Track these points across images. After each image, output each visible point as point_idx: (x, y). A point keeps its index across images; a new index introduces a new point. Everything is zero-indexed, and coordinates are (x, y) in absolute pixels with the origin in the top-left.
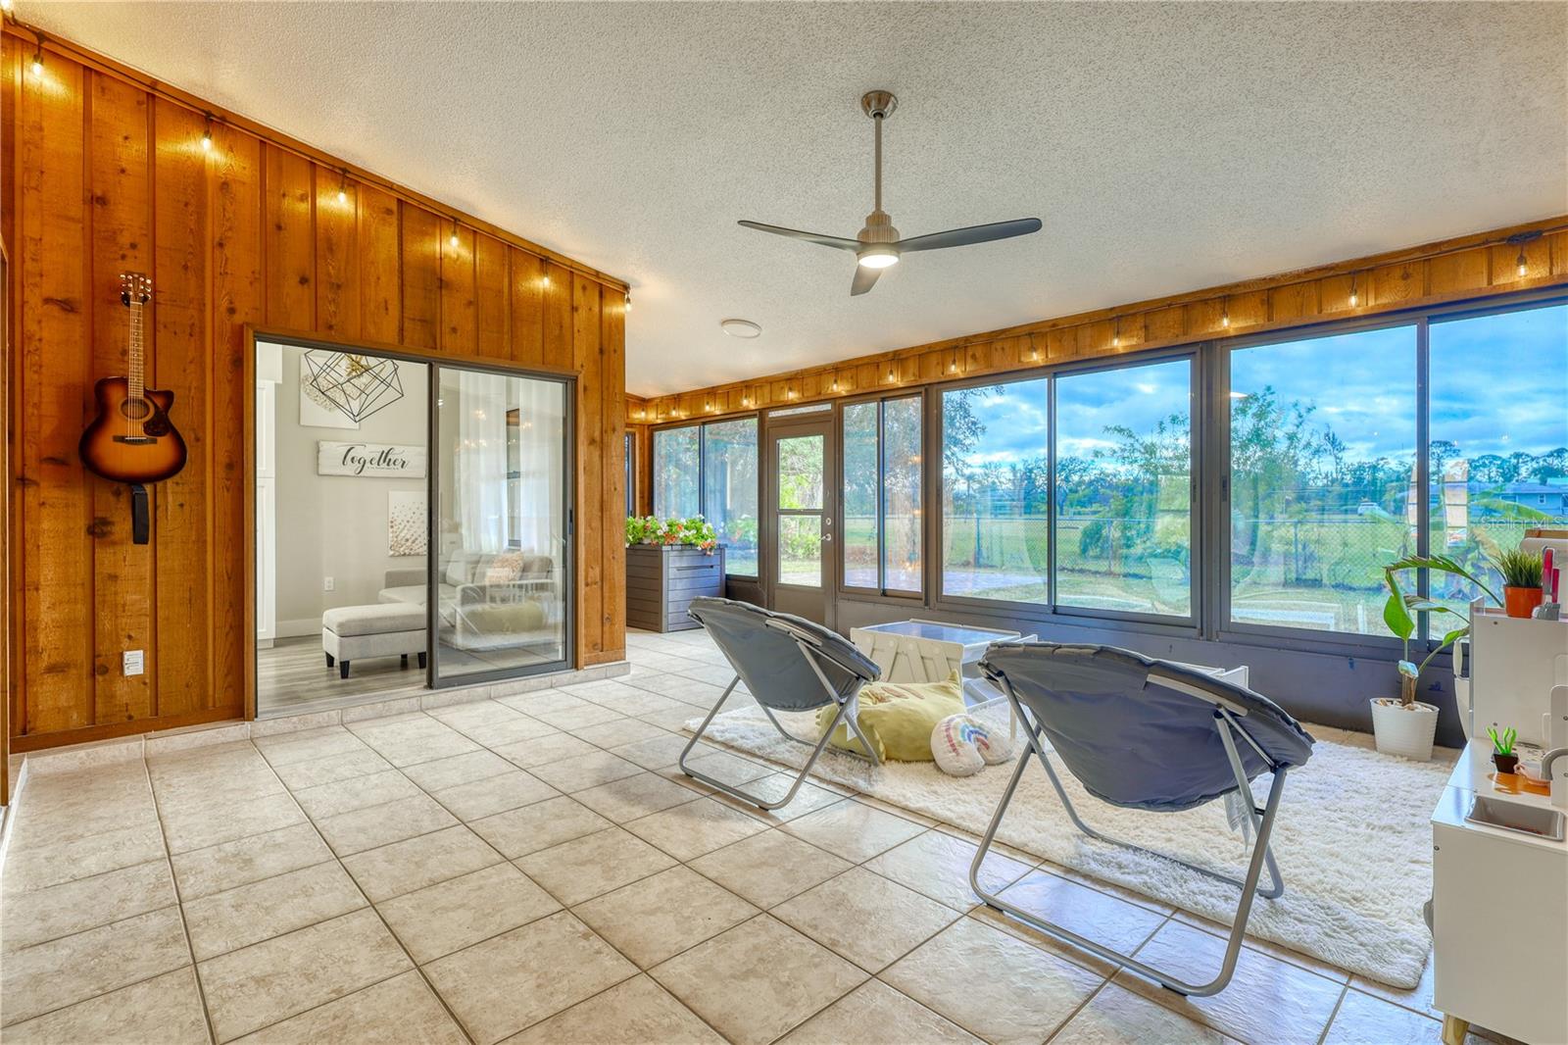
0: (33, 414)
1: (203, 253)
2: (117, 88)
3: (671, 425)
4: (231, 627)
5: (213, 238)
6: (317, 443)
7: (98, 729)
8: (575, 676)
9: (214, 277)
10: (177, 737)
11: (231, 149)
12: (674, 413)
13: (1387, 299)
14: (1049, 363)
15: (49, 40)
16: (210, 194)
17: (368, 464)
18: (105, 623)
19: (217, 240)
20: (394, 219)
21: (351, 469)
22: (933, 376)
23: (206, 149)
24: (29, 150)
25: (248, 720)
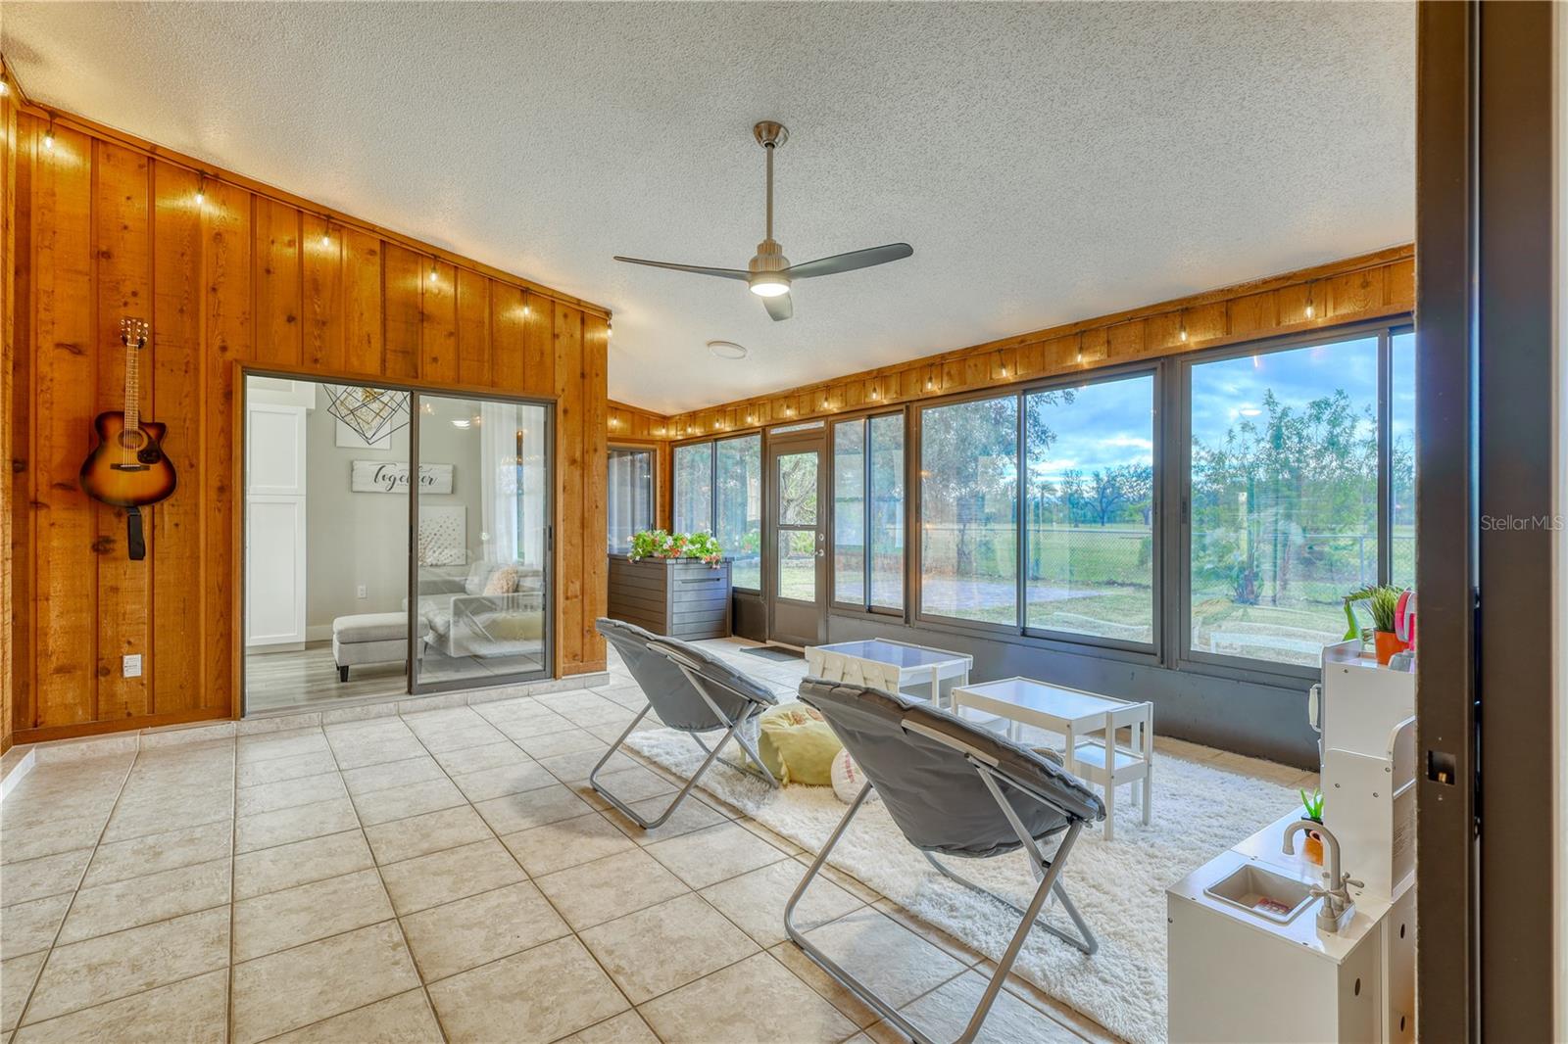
0: (45, 446)
1: (197, 298)
2: (120, 154)
3: (690, 441)
4: (221, 635)
5: (207, 284)
6: (352, 463)
7: (102, 724)
8: (553, 686)
9: (207, 319)
10: (168, 734)
11: (224, 203)
12: (689, 430)
13: (1347, 310)
14: (1017, 380)
15: (61, 117)
16: (204, 246)
17: (398, 482)
18: (107, 630)
19: (210, 285)
20: (377, 259)
21: (382, 486)
22: (913, 393)
23: (200, 203)
24: (43, 214)
25: (235, 719)
